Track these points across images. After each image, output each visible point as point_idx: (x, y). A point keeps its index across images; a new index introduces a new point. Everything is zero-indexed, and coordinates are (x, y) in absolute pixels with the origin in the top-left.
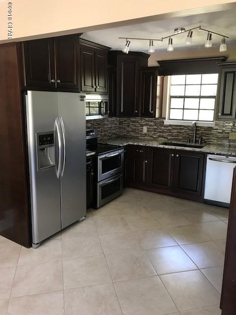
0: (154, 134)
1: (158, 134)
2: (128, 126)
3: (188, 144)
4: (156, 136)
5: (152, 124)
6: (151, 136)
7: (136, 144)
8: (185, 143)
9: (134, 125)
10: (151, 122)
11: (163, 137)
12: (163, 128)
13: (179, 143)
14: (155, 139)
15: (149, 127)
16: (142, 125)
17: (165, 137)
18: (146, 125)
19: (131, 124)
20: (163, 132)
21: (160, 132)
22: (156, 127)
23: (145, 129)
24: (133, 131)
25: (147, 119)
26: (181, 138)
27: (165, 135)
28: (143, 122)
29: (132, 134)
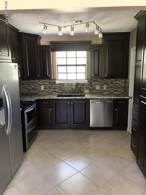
0: (50, 90)
1: (52, 90)
2: (29, 86)
3: (73, 95)
4: (50, 92)
5: (47, 83)
6: (47, 92)
7: (42, 98)
8: (71, 94)
9: (33, 85)
10: (47, 82)
11: (55, 91)
12: (55, 86)
13: (67, 94)
14: (50, 94)
15: (45, 86)
16: (40, 85)
17: (57, 92)
18: (43, 84)
19: (31, 84)
20: (55, 89)
21: (54, 89)
22: (50, 86)
23: (42, 88)
24: (33, 89)
25: (43, 80)
26: (68, 91)
27: (57, 90)
28: (40, 82)
29: (33, 91)
